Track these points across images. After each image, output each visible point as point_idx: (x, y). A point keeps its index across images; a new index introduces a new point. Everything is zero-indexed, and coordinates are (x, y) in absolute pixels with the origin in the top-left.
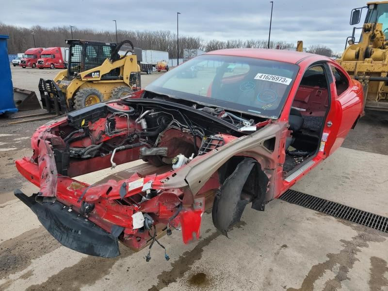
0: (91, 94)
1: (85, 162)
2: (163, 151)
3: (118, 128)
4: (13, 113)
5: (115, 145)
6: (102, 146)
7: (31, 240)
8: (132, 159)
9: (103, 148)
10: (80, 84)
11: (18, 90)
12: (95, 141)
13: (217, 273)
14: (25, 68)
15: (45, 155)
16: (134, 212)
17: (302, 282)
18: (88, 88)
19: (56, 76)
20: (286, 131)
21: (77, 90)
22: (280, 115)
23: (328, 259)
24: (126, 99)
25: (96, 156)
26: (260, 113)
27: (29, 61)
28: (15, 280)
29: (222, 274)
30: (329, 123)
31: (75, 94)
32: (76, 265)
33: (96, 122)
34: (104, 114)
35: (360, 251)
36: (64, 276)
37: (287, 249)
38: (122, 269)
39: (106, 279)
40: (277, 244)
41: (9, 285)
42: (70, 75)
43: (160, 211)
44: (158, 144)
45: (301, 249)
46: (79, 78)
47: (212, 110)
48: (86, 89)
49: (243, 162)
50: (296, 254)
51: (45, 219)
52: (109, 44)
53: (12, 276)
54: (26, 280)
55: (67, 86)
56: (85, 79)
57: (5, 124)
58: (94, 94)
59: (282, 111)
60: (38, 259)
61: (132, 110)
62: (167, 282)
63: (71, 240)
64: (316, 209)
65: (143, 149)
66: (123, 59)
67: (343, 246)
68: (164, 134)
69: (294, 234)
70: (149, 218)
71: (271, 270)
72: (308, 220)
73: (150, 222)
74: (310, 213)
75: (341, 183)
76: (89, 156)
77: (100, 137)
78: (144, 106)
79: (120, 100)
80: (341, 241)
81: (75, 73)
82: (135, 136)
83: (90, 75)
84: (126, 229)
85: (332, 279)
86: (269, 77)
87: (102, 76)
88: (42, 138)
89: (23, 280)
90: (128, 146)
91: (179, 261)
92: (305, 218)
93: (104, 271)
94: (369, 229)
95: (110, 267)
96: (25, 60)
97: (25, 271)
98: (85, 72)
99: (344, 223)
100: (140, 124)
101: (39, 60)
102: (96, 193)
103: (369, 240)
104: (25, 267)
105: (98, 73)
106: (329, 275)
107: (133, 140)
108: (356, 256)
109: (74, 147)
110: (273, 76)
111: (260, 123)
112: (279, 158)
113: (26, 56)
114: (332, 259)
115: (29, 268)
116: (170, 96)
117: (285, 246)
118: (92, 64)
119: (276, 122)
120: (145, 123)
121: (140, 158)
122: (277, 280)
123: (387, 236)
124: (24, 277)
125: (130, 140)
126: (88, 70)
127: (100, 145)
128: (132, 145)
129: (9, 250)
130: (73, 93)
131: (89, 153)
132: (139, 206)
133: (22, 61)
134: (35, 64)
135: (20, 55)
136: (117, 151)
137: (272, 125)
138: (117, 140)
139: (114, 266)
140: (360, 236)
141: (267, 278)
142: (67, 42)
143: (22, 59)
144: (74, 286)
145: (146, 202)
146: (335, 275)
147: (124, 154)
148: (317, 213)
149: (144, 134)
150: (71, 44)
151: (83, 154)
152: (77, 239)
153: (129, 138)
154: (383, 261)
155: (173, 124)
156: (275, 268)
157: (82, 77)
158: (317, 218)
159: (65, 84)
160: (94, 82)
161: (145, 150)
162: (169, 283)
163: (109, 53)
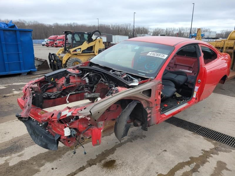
0: (75, 61)
1: (52, 100)
2: (97, 95)
3: (71, 82)
4: (34, 72)
5: (70, 92)
6: (62, 92)
7: (27, 138)
8: (80, 99)
9: (63, 93)
10: (70, 55)
11: (39, 59)
12: (59, 89)
13: (121, 162)
14: (48, 47)
15: (28, 96)
16: (65, 127)
17: (169, 171)
18: (74, 58)
19: (57, 51)
20: (160, 85)
21: (68, 59)
22: (156, 76)
23: (190, 160)
24: (78, 66)
25: (58, 97)
26: (145, 75)
27: (50, 43)
28: (14, 157)
29: (123, 163)
30: (199, 80)
31: (67, 61)
32: (46, 152)
33: (60, 79)
34: (65, 75)
35: (212, 157)
36: (39, 157)
37: (166, 153)
38: (69, 156)
39: (60, 160)
40: (161, 149)
41: (11, 159)
42: (65, 51)
43: (79, 127)
44: (95, 91)
45: (175, 153)
46: (69, 52)
47: (119, 73)
48: (73, 58)
49: (132, 103)
50: (170, 155)
51: (29, 129)
52: (87, 33)
53: (13, 155)
54: (20, 158)
55: (63, 57)
56: (73, 53)
57: (29, 78)
58: (77, 61)
59: (158, 74)
60: (28, 148)
61: (81, 72)
62: (91, 164)
63: (39, 140)
64: (193, 131)
65: (86, 94)
66: (95, 41)
67: (202, 153)
68: (97, 86)
69: (173, 144)
70: (74, 131)
71: (152, 163)
72: (185, 137)
73: (74, 133)
74: (188, 133)
75: (214, 116)
76: (54, 97)
77: (61, 87)
78: (87, 70)
79: (75, 67)
80: (202, 150)
81: (67, 49)
82: (81, 87)
83: (75, 51)
84: (62, 136)
85: (188, 171)
86: (155, 54)
87: (83, 51)
88: (28, 87)
89: (18, 158)
90: (77, 92)
91: (101, 154)
92: (183, 136)
93: (59, 156)
94: (222, 144)
95: (63, 154)
96: (48, 42)
97: (20, 153)
98: (73, 49)
99: (208, 140)
100: (85, 80)
101: (55, 42)
102: (46, 117)
103: (220, 151)
104: (21, 151)
105: (80, 50)
106: (187, 169)
107: (80, 89)
108: (208, 159)
109: (48, 92)
110: (158, 53)
111: (143, 81)
112: (156, 101)
113: (49, 40)
114: (193, 160)
115: (23, 152)
116: (100, 65)
117: (165, 151)
118: (77, 44)
119: (153, 80)
120: (88, 80)
121: (84, 99)
122: (154, 169)
123: (234, 149)
124: (19, 156)
125: (79, 89)
126: (74, 47)
127: (61, 91)
128: (80, 92)
129: (15, 142)
130: (66, 61)
131: (54, 96)
132: (69, 124)
133: (47, 43)
134: (53, 45)
135: (46, 40)
136: (70, 95)
137: (151, 82)
138: (72, 88)
139: (65, 154)
140: (215, 149)
141: (148, 167)
142: (64, 32)
143: (47, 42)
144: (42, 162)
145: (73, 122)
146: (191, 169)
147: (75, 96)
148: (192, 134)
149: (87, 85)
150: (67, 33)
151: (51, 96)
152: (41, 140)
153: (78, 88)
154: (225, 164)
155: (101, 81)
156: (155, 162)
157: (71, 51)
158: (191, 136)
159: (62, 56)
160: (78, 54)
161: (87, 94)
162: (92, 165)
163: (87, 38)
